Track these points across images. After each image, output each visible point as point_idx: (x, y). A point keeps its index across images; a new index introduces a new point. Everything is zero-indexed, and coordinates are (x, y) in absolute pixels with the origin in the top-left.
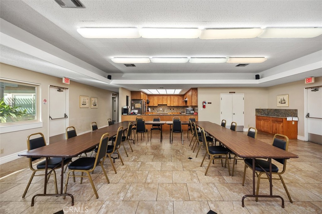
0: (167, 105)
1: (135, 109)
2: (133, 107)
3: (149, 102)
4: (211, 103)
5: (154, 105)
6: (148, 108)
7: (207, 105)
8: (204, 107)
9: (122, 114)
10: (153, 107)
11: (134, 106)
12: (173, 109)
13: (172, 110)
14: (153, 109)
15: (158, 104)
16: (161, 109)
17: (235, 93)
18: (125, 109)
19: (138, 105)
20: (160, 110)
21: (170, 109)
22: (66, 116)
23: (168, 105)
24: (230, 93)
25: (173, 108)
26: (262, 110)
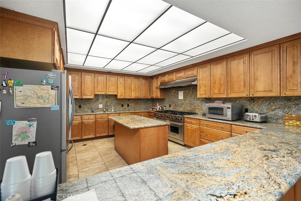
0: (116, 96)
5: (84, 97)
10: (80, 102)
12: (128, 106)
13: (126, 106)
14: (80, 107)
15: (96, 95)
16: (101, 106)
20: (98, 108)
21: (122, 106)
23: (119, 97)
25: (128, 102)
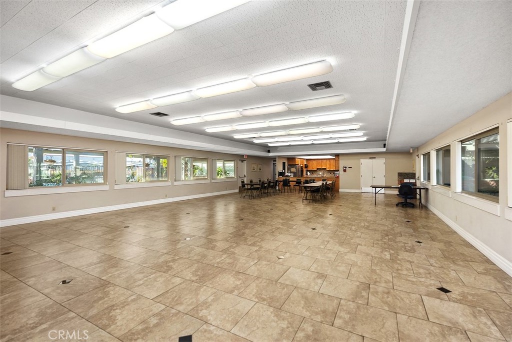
0: (326, 169)
1: (291, 172)
2: (289, 172)
3: (307, 166)
4: (351, 168)
5: (313, 169)
6: (307, 172)
7: (348, 169)
8: (345, 171)
9: (279, 176)
10: (312, 172)
11: (290, 170)
13: (332, 174)
15: (317, 169)
16: (321, 173)
17: (375, 158)
18: (280, 173)
19: (293, 170)
20: (319, 174)
22: (245, 176)
23: (327, 169)
24: (370, 158)
26: (405, 173)
